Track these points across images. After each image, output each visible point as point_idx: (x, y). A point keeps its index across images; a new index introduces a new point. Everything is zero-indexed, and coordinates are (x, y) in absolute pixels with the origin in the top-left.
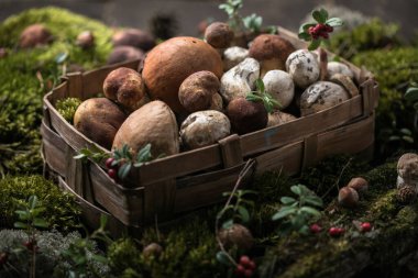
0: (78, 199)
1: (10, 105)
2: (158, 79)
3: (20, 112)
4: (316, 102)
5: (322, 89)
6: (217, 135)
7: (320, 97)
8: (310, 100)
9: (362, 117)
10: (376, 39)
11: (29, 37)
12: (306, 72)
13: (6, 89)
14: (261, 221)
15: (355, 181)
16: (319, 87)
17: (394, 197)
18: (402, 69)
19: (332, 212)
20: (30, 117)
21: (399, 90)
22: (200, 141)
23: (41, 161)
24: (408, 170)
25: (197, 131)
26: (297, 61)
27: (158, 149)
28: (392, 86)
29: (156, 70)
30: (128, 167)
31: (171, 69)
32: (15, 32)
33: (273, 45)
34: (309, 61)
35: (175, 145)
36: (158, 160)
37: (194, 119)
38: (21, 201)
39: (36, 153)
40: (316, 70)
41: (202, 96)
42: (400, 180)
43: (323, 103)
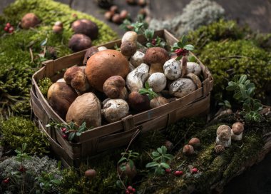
0: (48, 137)
1: (14, 72)
2: (93, 76)
3: (19, 76)
4: (177, 91)
5: (181, 84)
6: (121, 115)
7: (180, 89)
8: (174, 90)
9: (202, 98)
10: (221, 33)
11: (26, 22)
12: (173, 74)
13: (13, 61)
14: (141, 161)
15: (193, 140)
16: (179, 83)
17: (213, 149)
18: (231, 58)
19: (179, 158)
20: (25, 79)
21: (228, 73)
22: (113, 118)
23: (30, 107)
24: (222, 136)
25: (111, 112)
26: (168, 69)
27: (90, 123)
28: (224, 70)
29: (93, 71)
30: (74, 135)
31: (100, 72)
32: (18, 15)
33: (157, 55)
34: (175, 68)
35: (99, 120)
36: (89, 130)
37: (110, 104)
38: (18, 137)
39: (27, 102)
40: (179, 72)
41: (115, 91)
42: (218, 140)
43: (181, 92)
